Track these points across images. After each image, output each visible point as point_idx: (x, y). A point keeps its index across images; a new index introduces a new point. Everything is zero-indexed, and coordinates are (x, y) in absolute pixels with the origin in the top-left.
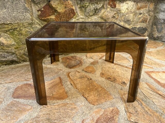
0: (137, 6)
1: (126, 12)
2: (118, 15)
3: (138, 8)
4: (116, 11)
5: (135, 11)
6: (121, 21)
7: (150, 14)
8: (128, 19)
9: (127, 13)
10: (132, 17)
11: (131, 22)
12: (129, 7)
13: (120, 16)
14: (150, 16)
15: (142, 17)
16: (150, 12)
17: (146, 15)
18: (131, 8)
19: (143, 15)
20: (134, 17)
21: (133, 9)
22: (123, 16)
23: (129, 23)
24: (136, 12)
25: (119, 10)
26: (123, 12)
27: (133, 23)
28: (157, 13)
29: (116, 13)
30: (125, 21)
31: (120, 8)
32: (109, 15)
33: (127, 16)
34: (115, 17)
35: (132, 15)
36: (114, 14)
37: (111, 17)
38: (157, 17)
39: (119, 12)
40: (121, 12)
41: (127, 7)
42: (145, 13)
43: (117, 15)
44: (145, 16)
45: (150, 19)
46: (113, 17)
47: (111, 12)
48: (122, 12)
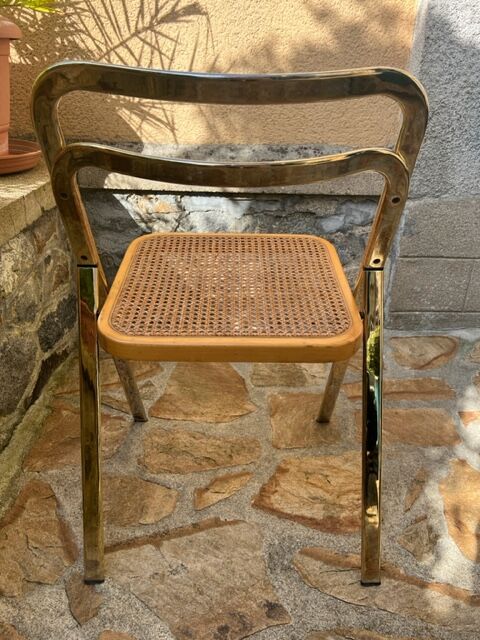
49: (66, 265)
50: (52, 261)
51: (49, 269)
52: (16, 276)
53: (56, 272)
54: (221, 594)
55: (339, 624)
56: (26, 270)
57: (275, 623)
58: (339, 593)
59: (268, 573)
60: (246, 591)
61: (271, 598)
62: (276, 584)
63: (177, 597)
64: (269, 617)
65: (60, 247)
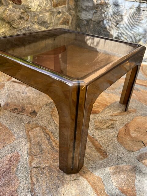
0: (52, 3)
1: (38, 10)
2: (28, 14)
3: (53, 4)
4: (23, 9)
5: (51, 9)
6: (33, 23)
7: (71, 13)
8: (43, 20)
9: (40, 12)
10: (49, 18)
11: (49, 24)
12: (41, 3)
13: (31, 16)
14: (71, 15)
15: (62, 17)
16: (71, 11)
17: (66, 14)
18: (44, 5)
19: (62, 15)
20: (51, 18)
21: (47, 7)
22: (35, 16)
23: (46, 25)
24: (53, 10)
25: (27, 8)
26: (35, 10)
27: (51, 25)
28: (79, 11)
29: (24, 11)
30: (40, 23)
31: (27, 4)
32: (13, 14)
33: (42, 17)
34: (23, 17)
35: (47, 14)
36: (20, 13)
37: (17, 17)
38: (80, 17)
39: (27, 10)
40: (30, 10)
41: (38, 3)
42: (64, 11)
43: (25, 15)
44: (66, 16)
45: (72, 20)
46: (20, 18)
47: (15, 10)
48: (32, 10)
49: (69, 20)
50: (61, 14)
51: (59, 16)
52: (39, 8)
53: (62, 19)
54: (26, 103)
55: (46, 126)
56: (45, 10)
57: (30, 116)
58: (56, 120)
59: (45, 105)
60: (33, 106)
61: (36, 110)
62: (43, 109)
63: (16, 98)
64: (30, 114)
65: (67, 12)
